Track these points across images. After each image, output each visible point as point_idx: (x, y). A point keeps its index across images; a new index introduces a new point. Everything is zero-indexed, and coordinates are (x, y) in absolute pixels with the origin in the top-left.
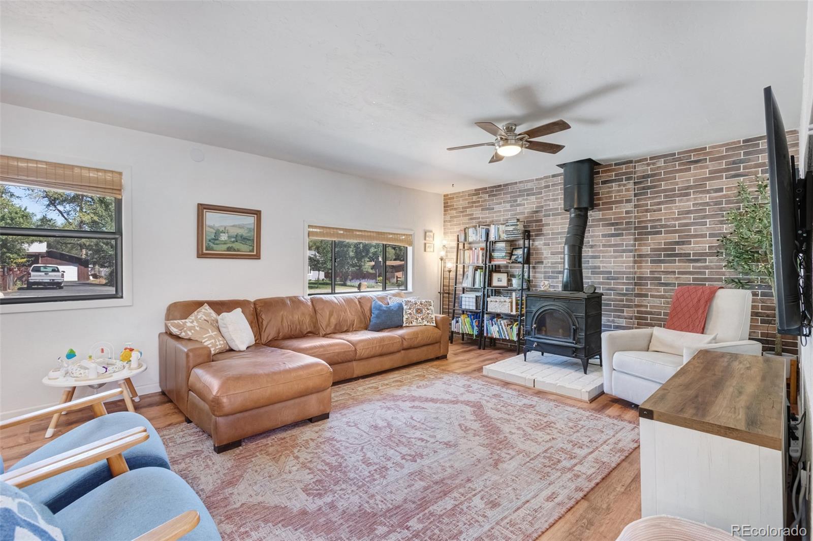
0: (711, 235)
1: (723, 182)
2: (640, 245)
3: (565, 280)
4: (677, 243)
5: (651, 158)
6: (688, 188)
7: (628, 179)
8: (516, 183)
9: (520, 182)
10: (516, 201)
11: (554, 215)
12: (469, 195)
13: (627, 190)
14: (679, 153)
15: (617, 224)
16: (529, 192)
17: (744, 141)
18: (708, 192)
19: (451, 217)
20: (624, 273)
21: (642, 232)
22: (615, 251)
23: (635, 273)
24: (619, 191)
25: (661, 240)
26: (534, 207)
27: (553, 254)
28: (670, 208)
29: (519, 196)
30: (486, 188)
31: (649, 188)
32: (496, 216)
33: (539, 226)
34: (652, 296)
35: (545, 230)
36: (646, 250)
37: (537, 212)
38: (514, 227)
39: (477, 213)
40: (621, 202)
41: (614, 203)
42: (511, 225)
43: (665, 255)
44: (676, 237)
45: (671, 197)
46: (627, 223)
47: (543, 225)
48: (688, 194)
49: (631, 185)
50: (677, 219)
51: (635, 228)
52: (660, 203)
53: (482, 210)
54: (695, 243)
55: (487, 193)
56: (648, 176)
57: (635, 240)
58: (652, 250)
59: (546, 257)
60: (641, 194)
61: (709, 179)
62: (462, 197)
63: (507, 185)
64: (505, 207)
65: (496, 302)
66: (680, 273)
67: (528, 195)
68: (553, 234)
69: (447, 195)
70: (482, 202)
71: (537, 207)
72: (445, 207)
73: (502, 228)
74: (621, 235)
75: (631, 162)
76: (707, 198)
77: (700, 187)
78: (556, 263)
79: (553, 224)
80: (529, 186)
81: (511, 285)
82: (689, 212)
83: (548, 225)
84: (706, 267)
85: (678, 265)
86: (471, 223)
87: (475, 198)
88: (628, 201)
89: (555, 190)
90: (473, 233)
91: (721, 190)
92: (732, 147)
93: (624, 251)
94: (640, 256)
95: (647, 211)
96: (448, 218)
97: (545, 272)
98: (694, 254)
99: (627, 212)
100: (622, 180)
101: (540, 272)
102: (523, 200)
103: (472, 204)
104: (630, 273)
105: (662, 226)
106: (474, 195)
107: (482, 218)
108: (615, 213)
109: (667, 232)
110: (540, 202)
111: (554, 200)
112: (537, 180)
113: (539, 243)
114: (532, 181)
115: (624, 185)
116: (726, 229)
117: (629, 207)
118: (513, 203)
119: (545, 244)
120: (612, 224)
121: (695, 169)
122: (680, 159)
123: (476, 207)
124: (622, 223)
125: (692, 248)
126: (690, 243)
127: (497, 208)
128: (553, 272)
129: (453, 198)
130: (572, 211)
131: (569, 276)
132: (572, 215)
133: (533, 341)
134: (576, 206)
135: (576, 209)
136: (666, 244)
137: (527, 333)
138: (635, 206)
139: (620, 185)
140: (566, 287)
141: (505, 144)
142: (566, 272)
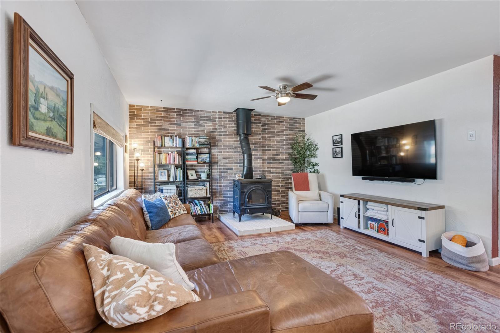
0: (286, 153)
1: (288, 132)
2: (263, 155)
4: (276, 155)
5: (267, 116)
6: (279, 132)
7: (260, 123)
8: (198, 111)
9: (202, 111)
10: (199, 122)
11: (224, 135)
12: (158, 111)
13: (259, 128)
14: (276, 117)
15: (255, 144)
16: (208, 119)
17: (294, 118)
18: (284, 135)
19: (138, 125)
20: (258, 168)
21: (265, 149)
23: (262, 168)
24: (256, 128)
25: (271, 153)
26: (211, 128)
27: (224, 158)
28: (274, 140)
29: (201, 120)
30: (174, 109)
31: (266, 129)
32: (183, 130)
33: (214, 141)
35: (220, 144)
36: (266, 158)
37: (213, 132)
38: (205, 140)
39: (166, 125)
40: (257, 134)
41: (255, 133)
42: (203, 139)
43: (272, 160)
44: (275, 152)
45: (274, 134)
46: (260, 144)
47: (217, 141)
48: (279, 135)
49: (260, 127)
50: (276, 145)
51: (262, 147)
52: (270, 137)
53: (171, 124)
54: (282, 155)
55: (175, 112)
56: (266, 124)
57: (262, 153)
58: (268, 158)
59: (220, 160)
60: (264, 131)
61: (285, 130)
62: (150, 110)
63: (192, 110)
64: (190, 125)
65: (196, 190)
66: (277, 168)
67: (207, 120)
68: (224, 146)
69: (134, 106)
70: (170, 118)
71: (213, 129)
72: (130, 115)
73: (195, 139)
74: (258, 150)
75: (260, 115)
76: (284, 137)
77: (282, 132)
78: (226, 163)
79: (224, 141)
80: (208, 115)
81: (200, 178)
82: (279, 142)
83: (221, 141)
84: (284, 165)
85: (276, 165)
86: (159, 132)
87: (163, 114)
88: (260, 134)
89: (225, 121)
90: (170, 141)
91: (288, 135)
92: (291, 119)
93: (258, 158)
94: (264, 160)
95: (266, 140)
96: (134, 125)
97: (220, 169)
98: (281, 160)
99: (259, 139)
100: (257, 123)
101: (216, 169)
102: (204, 123)
103: (161, 118)
104: (260, 168)
105: (271, 147)
106: (163, 111)
107: (171, 130)
108: (254, 139)
109: (273, 150)
110: (215, 126)
111: (225, 127)
112: (213, 112)
113: (215, 151)
114: (210, 112)
115: (258, 126)
116: (289, 150)
117: (260, 137)
118: (197, 123)
119: (220, 152)
120: (253, 144)
121: (281, 125)
122: (276, 119)
123: (164, 121)
124: (257, 144)
125: (280, 157)
126: (279, 155)
127: (183, 124)
128: (224, 169)
129: (141, 110)
130: (242, 135)
131: (247, 171)
132: (242, 137)
133: (246, 209)
134: (246, 133)
135: (245, 134)
136: (272, 155)
137: (242, 205)
138: (262, 137)
139: (256, 126)
140: (246, 176)
141: (282, 96)
142: (245, 168)
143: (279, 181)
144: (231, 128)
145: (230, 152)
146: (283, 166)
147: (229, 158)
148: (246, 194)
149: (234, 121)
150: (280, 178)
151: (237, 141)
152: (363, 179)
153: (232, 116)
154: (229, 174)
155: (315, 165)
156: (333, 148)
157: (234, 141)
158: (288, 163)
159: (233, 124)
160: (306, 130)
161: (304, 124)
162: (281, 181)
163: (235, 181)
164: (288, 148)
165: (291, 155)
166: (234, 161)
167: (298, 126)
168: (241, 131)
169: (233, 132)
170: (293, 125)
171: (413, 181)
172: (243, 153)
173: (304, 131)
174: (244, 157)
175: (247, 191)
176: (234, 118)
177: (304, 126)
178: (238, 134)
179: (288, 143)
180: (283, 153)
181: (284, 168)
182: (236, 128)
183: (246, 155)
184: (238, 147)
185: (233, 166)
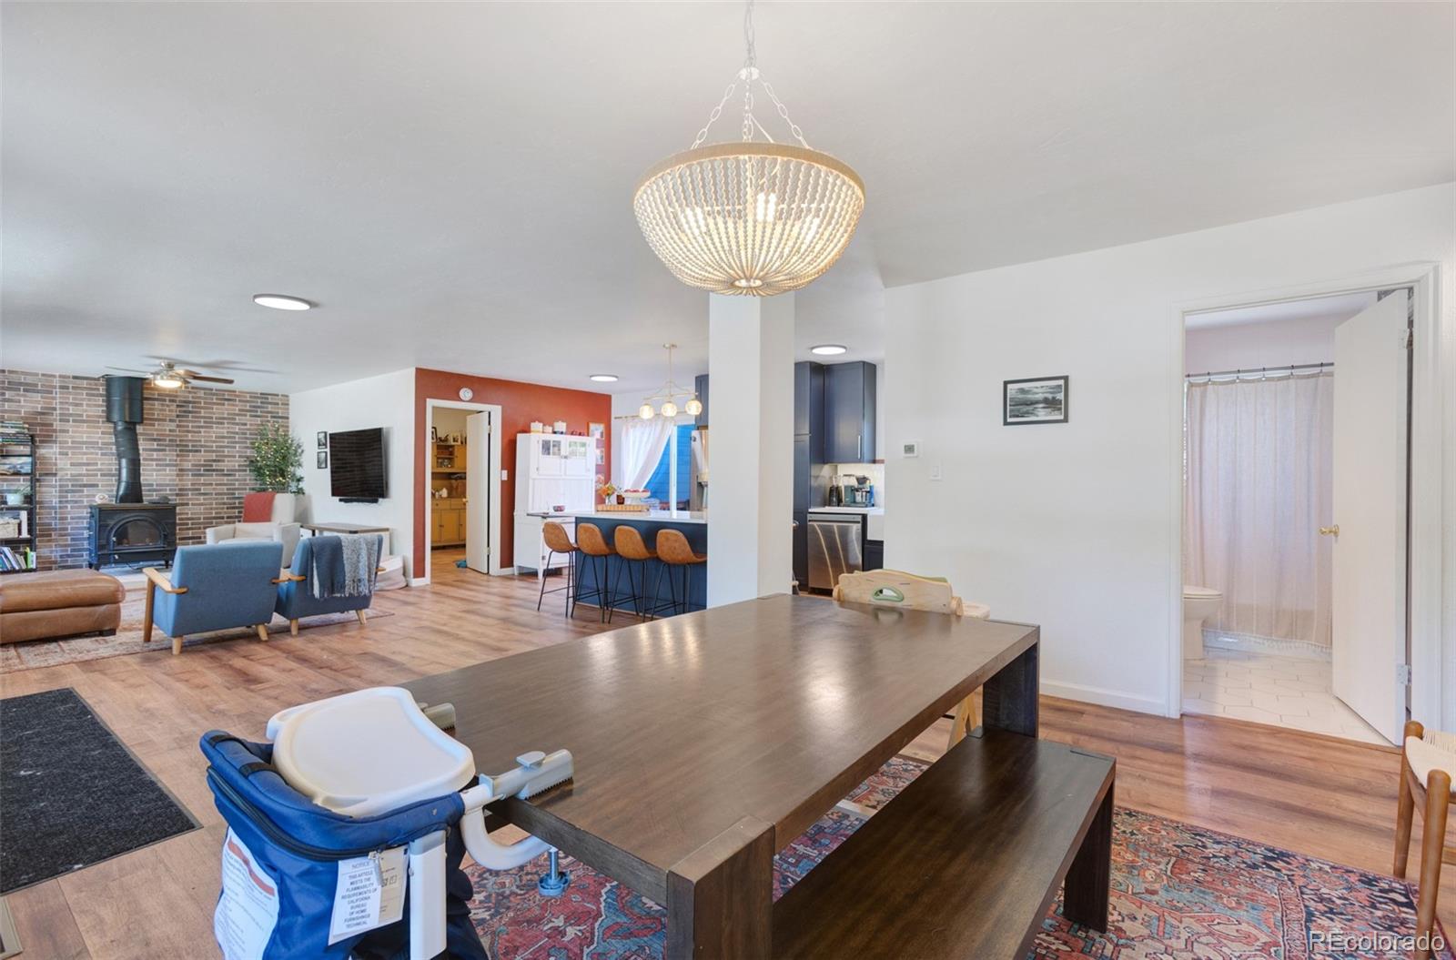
0: (240, 456)
1: (247, 419)
2: (181, 461)
3: (121, 493)
4: (214, 461)
6: (223, 418)
9: (12, 372)
13: (170, 410)
15: (160, 440)
16: (29, 388)
17: (261, 394)
18: (237, 424)
20: (168, 485)
21: (183, 449)
22: (157, 465)
23: (177, 485)
24: (161, 410)
25: (202, 457)
26: (38, 407)
27: (73, 464)
28: (209, 432)
29: (9, 389)
31: (190, 412)
34: (192, 504)
35: (63, 437)
36: (188, 465)
37: (43, 413)
38: (17, 429)
40: (165, 420)
41: (156, 420)
42: (13, 427)
43: (205, 470)
44: (212, 456)
45: (209, 423)
46: (170, 440)
47: (54, 431)
48: (222, 423)
49: (174, 407)
50: (214, 442)
51: (177, 446)
52: (199, 427)
54: (228, 461)
56: (190, 402)
57: (178, 455)
58: (193, 465)
59: (63, 468)
60: (183, 416)
61: (238, 415)
66: (216, 484)
67: (26, 390)
71: (43, 408)
74: (164, 450)
76: (237, 429)
77: (231, 419)
78: (80, 475)
80: (29, 379)
81: (5, 502)
82: (223, 437)
83: (65, 431)
84: (236, 480)
85: (214, 478)
88: (171, 420)
89: (77, 394)
91: (245, 424)
92: (254, 396)
93: (167, 465)
94: (181, 470)
95: (188, 432)
97: (61, 486)
98: (228, 470)
99: (170, 431)
100: (165, 400)
101: (50, 486)
102: (18, 395)
104: (173, 485)
105: (202, 446)
108: (157, 430)
109: (206, 451)
110: (49, 403)
112: (43, 375)
113: (46, 451)
114: (35, 374)
115: (168, 406)
116: (249, 452)
117: (173, 426)
119: (61, 453)
120: (155, 440)
121: (228, 405)
122: (217, 395)
124: (164, 440)
125: (226, 465)
126: (223, 461)
128: (73, 485)
130: (120, 423)
131: (127, 488)
132: (120, 428)
133: (110, 554)
134: (127, 419)
135: (126, 422)
136: (205, 461)
137: (101, 547)
138: (178, 426)
139: (163, 405)
140: (123, 499)
141: (162, 378)
142: (123, 485)
143: (223, 508)
144: (96, 407)
145: (92, 453)
146: (232, 480)
147: (88, 464)
148: (112, 529)
149: (101, 395)
150: (224, 504)
151: (110, 434)
152: (341, 500)
153: (96, 385)
154: (88, 496)
155: (299, 480)
156: (319, 453)
157: (103, 433)
158: (247, 475)
159: (100, 401)
160: (290, 416)
161: (288, 404)
162: (228, 508)
163: (91, 507)
164: (247, 447)
165: (252, 461)
166: (99, 470)
167: (270, 408)
168: (116, 417)
169: (100, 417)
170: (259, 407)
171: (376, 501)
172: (120, 456)
173: (287, 418)
174: (120, 464)
175: (115, 524)
176: (102, 390)
177: (288, 409)
178: (109, 420)
179: (247, 438)
180: (235, 456)
181: (234, 485)
182: (105, 409)
183: (124, 462)
184: (111, 444)
185: (99, 480)
